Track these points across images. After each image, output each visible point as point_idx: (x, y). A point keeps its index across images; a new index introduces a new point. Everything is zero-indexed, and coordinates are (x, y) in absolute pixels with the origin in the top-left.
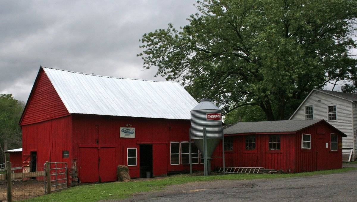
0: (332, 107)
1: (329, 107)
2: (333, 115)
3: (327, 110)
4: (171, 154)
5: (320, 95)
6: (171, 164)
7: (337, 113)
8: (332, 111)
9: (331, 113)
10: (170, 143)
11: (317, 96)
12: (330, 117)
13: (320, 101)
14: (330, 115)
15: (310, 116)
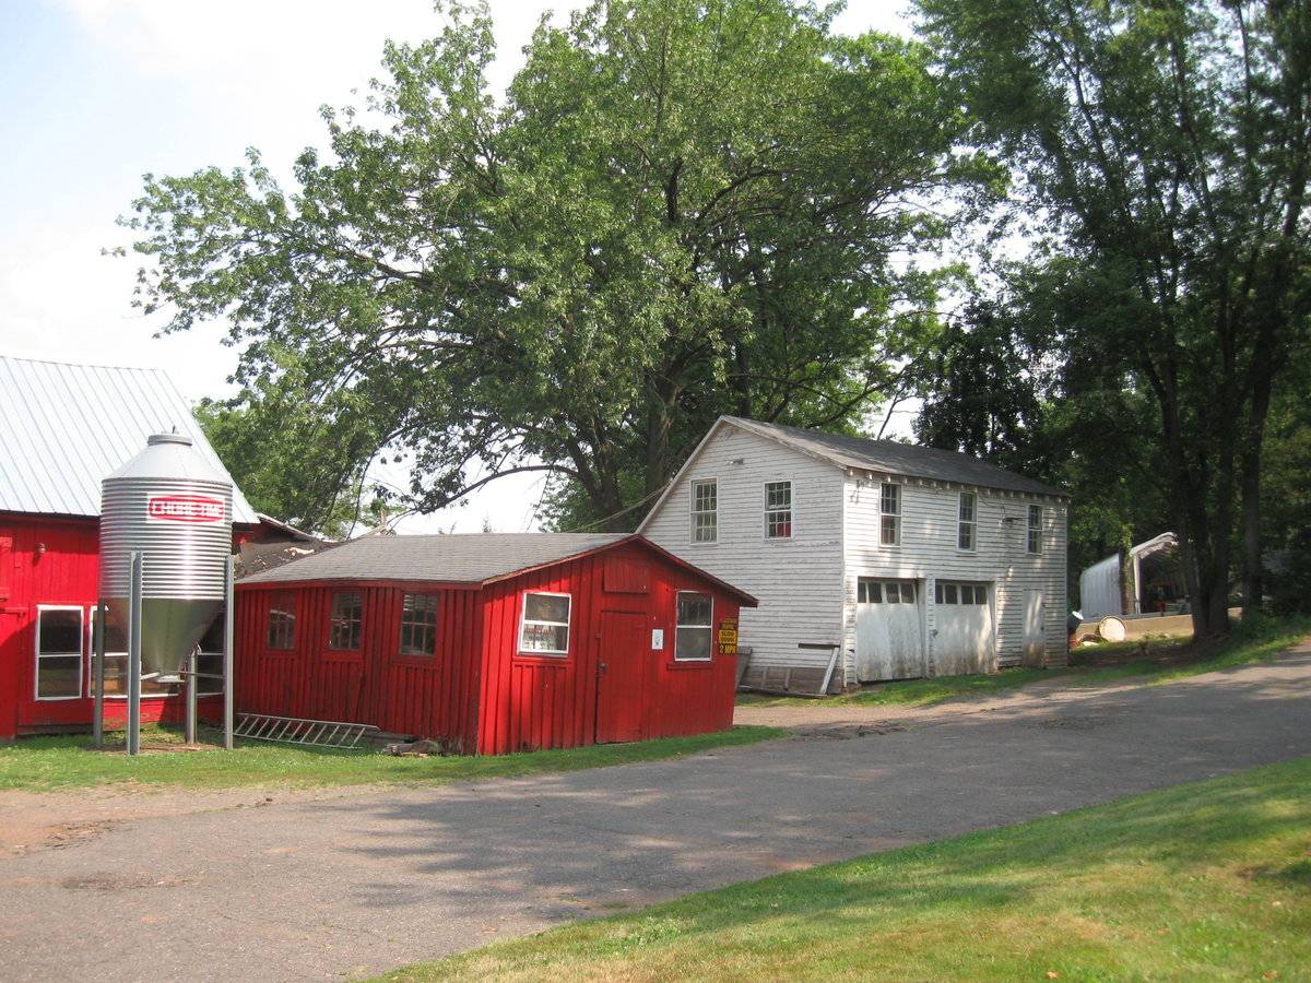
0: (780, 485)
1: (771, 486)
2: (781, 516)
3: (761, 495)
4: (38, 655)
5: (740, 441)
6: (37, 698)
7: (792, 511)
8: (779, 503)
9: (777, 509)
10: (36, 611)
11: (730, 442)
12: (771, 526)
13: (740, 462)
14: (772, 517)
15: (707, 516)
